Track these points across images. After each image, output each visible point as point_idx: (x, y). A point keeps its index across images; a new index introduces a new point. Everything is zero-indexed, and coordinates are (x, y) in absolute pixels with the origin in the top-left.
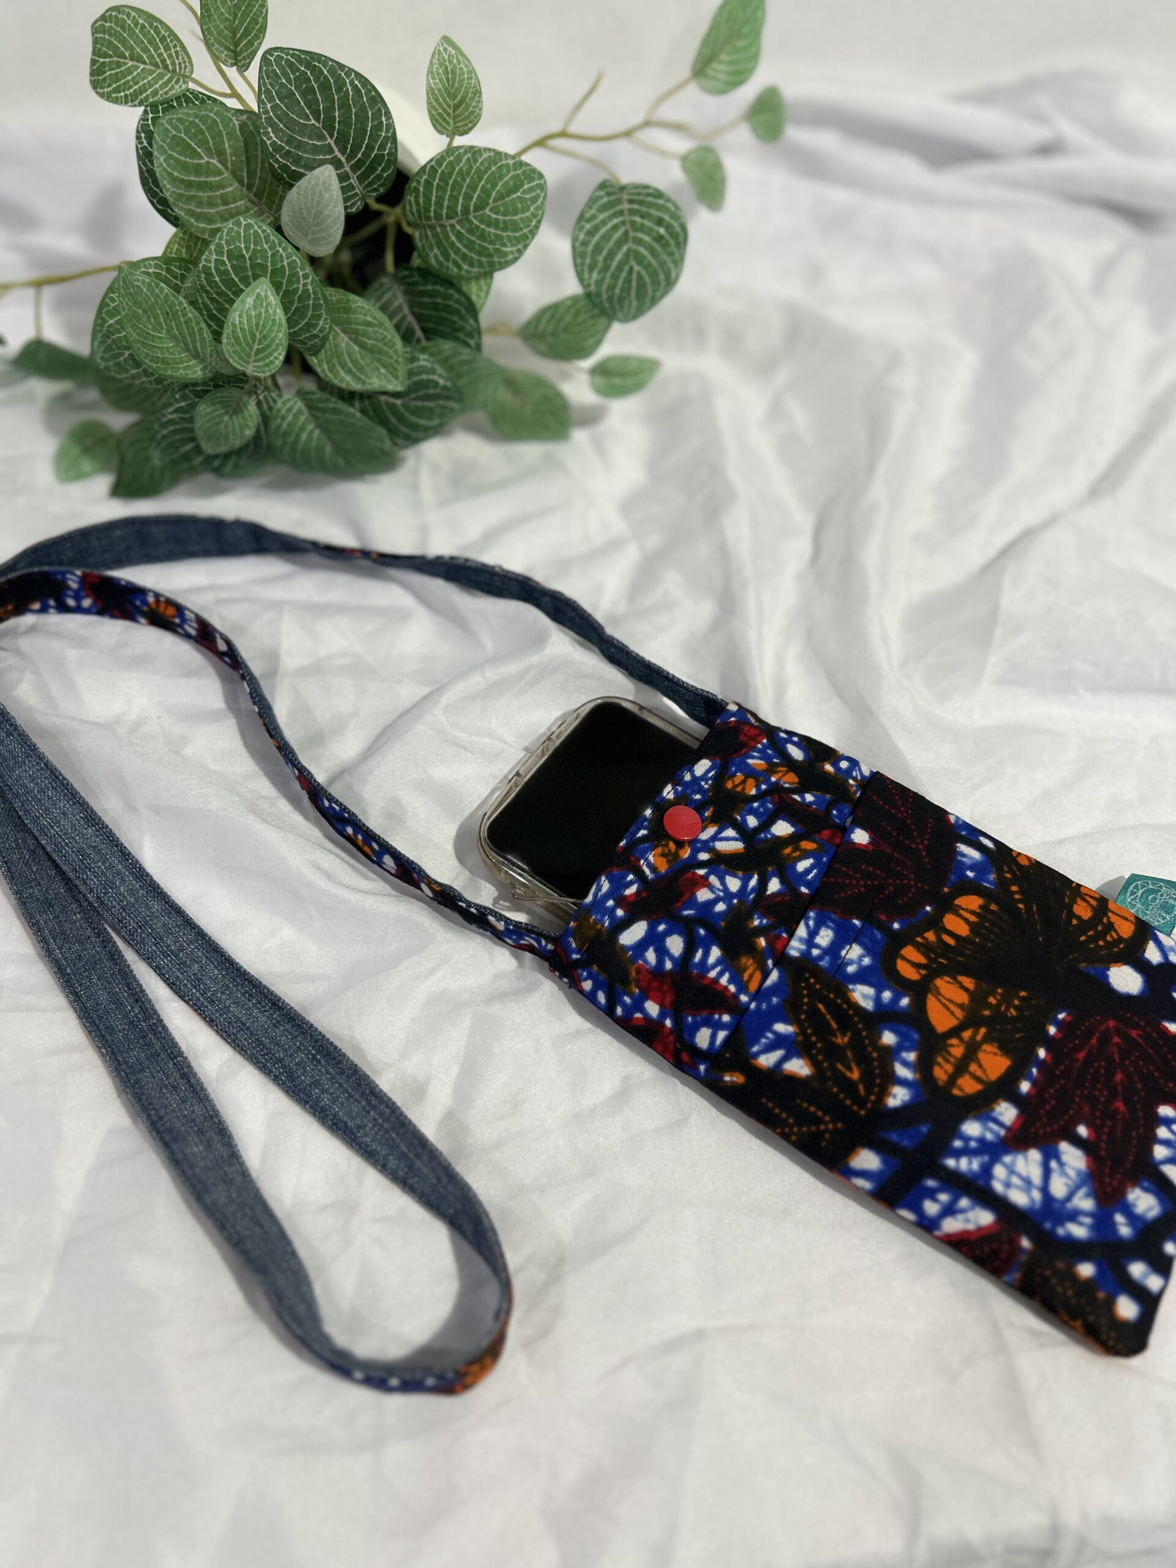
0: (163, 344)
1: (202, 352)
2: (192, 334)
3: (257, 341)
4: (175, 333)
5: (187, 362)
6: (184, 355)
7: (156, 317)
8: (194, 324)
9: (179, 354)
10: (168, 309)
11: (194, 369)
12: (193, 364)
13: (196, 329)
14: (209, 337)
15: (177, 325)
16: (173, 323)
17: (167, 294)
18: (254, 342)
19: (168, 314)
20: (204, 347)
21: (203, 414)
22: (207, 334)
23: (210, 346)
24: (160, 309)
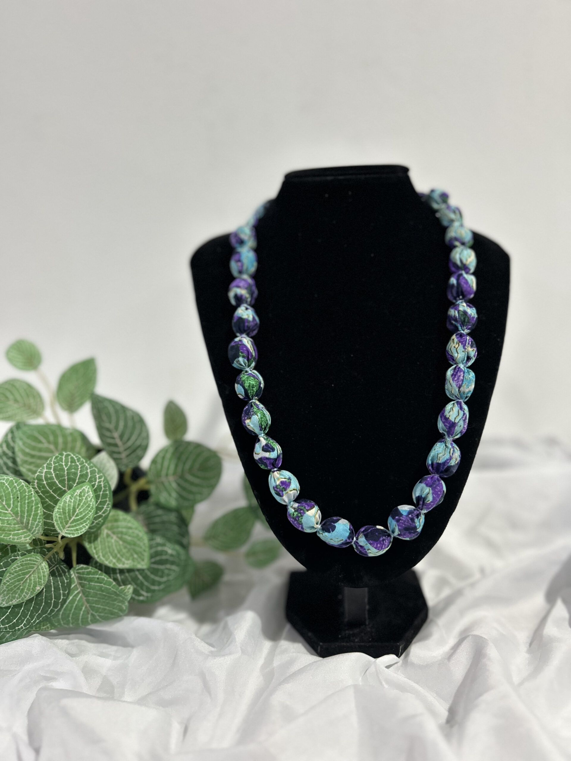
0: (6, 517)
1: (31, 523)
2: (30, 511)
3: (76, 514)
4: (18, 510)
5: (17, 531)
6: (17, 526)
7: (8, 500)
8: (33, 504)
9: (14, 524)
10: (19, 495)
11: (21, 536)
12: (21, 532)
13: (34, 508)
14: (40, 513)
15: (21, 505)
16: (19, 504)
17: (23, 485)
18: (73, 514)
19: (18, 498)
20: (34, 520)
21: (12, 572)
22: (41, 511)
23: (39, 519)
24: (13, 495)
